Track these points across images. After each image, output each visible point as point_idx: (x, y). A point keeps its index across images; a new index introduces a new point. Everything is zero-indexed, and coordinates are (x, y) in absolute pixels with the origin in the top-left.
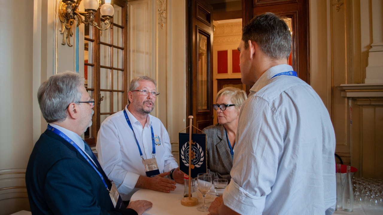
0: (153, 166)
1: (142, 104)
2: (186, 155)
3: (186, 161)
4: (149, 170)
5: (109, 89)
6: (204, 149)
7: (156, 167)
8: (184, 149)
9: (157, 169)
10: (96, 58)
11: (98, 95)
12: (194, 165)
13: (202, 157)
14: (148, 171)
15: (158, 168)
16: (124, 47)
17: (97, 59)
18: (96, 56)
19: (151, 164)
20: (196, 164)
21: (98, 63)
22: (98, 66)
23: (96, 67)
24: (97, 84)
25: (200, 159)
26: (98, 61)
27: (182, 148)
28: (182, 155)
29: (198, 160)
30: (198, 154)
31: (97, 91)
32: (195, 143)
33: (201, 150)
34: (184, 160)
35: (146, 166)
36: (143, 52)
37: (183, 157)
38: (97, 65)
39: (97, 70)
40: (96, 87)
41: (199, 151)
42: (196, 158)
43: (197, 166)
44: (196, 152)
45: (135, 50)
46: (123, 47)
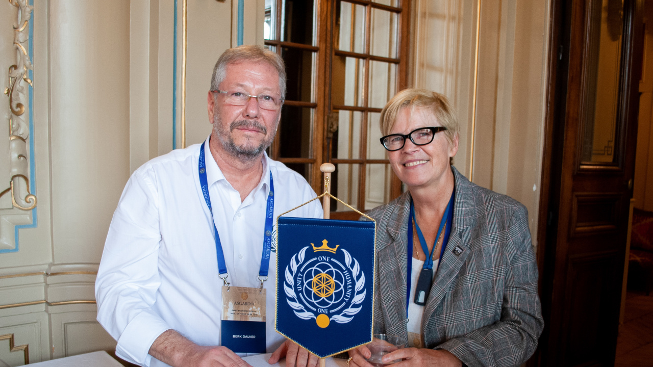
0: (251, 309)
1: (229, 129)
2: (302, 284)
3: (301, 302)
4: (235, 317)
5: (360, 104)
6: (366, 268)
7: (259, 314)
8: (294, 266)
9: (260, 320)
10: (325, 33)
11: (326, 117)
12: (330, 315)
13: (360, 292)
14: (229, 319)
15: (264, 318)
16: (403, 5)
17: (326, 35)
18: (325, 28)
19: (246, 304)
20: (338, 313)
21: (328, 45)
22: (328, 51)
23: (324, 53)
24: (325, 93)
25: (352, 297)
26: (328, 39)
27: (288, 263)
28: (290, 286)
29: (343, 301)
30: (346, 282)
31: (324, 108)
32: (335, 250)
33: (356, 271)
34: (292, 300)
35: (227, 305)
36: (445, 17)
37: (290, 292)
38: (326, 49)
39: (326, 60)
40: (322, 100)
41: (351, 273)
42: (338, 295)
43: (340, 319)
44: (338, 277)
45: (427, 12)
46: (399, 7)
